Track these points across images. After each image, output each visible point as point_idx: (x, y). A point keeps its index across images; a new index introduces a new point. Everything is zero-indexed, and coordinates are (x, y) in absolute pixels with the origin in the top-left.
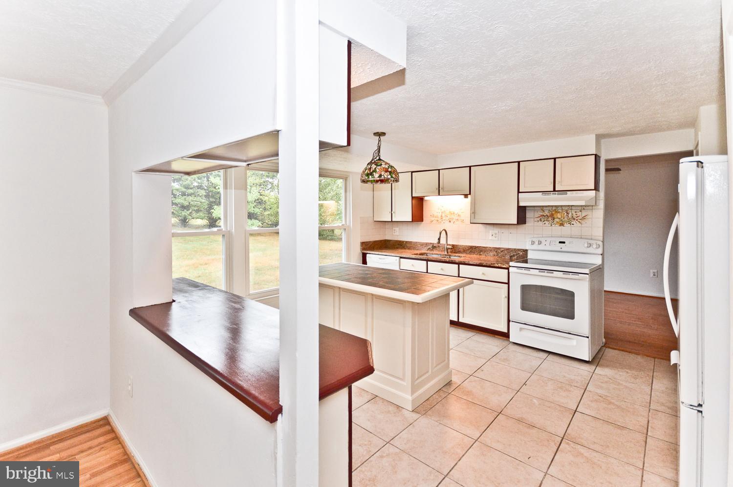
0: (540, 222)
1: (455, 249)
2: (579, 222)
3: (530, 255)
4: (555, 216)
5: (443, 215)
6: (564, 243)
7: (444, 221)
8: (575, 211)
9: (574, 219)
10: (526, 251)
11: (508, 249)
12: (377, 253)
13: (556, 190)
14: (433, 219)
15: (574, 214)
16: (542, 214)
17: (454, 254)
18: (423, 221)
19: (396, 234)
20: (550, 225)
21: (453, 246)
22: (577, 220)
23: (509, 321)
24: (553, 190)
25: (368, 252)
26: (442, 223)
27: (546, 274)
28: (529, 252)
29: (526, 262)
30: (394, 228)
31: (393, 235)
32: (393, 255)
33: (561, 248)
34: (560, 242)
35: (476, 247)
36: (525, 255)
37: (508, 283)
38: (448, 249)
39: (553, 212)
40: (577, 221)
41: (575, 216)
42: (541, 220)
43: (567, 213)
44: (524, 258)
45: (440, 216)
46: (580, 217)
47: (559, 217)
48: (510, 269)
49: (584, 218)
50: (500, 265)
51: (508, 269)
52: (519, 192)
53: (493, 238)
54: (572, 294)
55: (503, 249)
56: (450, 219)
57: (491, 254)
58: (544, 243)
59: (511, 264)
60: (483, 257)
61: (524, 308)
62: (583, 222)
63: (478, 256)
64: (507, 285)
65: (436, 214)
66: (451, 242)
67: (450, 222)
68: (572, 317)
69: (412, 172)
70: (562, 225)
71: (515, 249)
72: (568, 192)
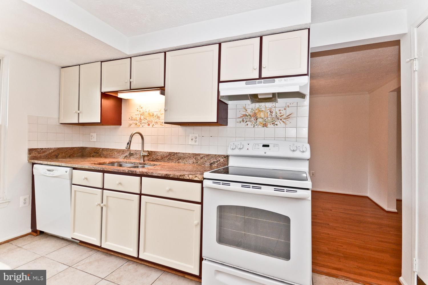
0: (242, 123)
1: (151, 157)
2: (283, 122)
3: (232, 163)
4: (258, 116)
5: (142, 117)
6: (268, 146)
7: (143, 124)
8: (279, 108)
9: (278, 119)
10: (227, 157)
11: (208, 155)
13: (262, 77)
14: (131, 122)
15: (278, 112)
16: (244, 113)
17: (152, 163)
18: (121, 125)
19: (93, 140)
20: (253, 126)
21: (150, 153)
22: (281, 120)
23: (201, 259)
24: (258, 78)
25: (36, 162)
26: (141, 126)
27: (251, 190)
28: (231, 159)
29: (226, 171)
30: (91, 134)
31: (90, 141)
32: (63, 164)
33: (265, 153)
34: (264, 146)
35: (175, 154)
36: (226, 162)
37: (201, 203)
38: (144, 156)
39: (256, 111)
40: (281, 121)
41: (279, 115)
42: (243, 121)
43: (271, 112)
44: (225, 165)
45: (138, 119)
46: (284, 116)
47: (263, 116)
48: (205, 182)
49: (288, 117)
50: (191, 177)
51: (201, 182)
52: (219, 82)
53: (193, 143)
54: (287, 221)
55: (202, 156)
56: (149, 121)
57: (191, 161)
58: (246, 146)
59: (207, 175)
60: (181, 165)
61: (221, 240)
62: (287, 122)
63: (177, 164)
64: (200, 206)
65: (134, 117)
66: (148, 148)
67: (149, 125)
68: (287, 256)
69: (102, 62)
70: (265, 125)
71: (216, 155)
72: (276, 79)
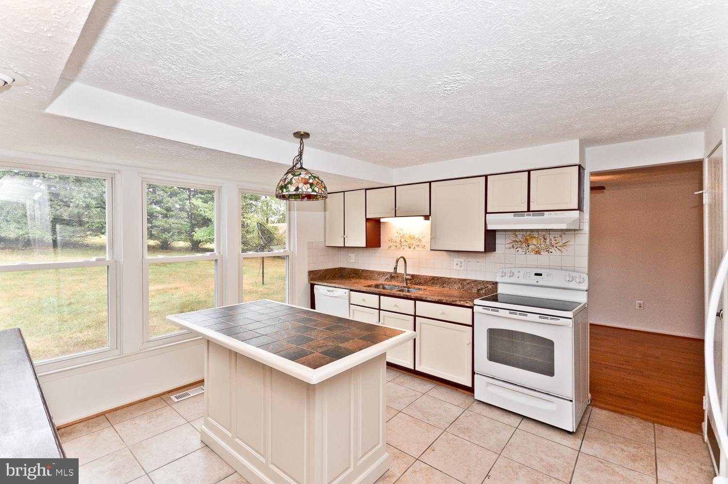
0: (512, 249)
1: (415, 280)
2: (559, 249)
3: (501, 290)
4: (530, 242)
5: (402, 240)
6: (541, 275)
7: (403, 247)
8: (554, 236)
9: (553, 246)
10: (496, 283)
11: (475, 281)
12: (326, 284)
13: (531, 210)
14: (391, 244)
15: (552, 238)
16: (514, 239)
17: (416, 287)
18: (380, 247)
19: (351, 261)
20: (524, 253)
21: (413, 276)
22: (556, 247)
23: (473, 373)
24: (527, 210)
25: (316, 283)
26: (401, 249)
27: (518, 317)
28: (499, 285)
29: (495, 299)
30: (350, 255)
31: (348, 262)
32: (342, 286)
33: (537, 282)
34: (536, 274)
35: (438, 278)
36: (495, 289)
37: (472, 326)
38: (407, 280)
39: (528, 237)
40: (556, 249)
41: (553, 242)
42: (513, 247)
43: (544, 239)
44: (493, 292)
45: (398, 241)
46: (560, 244)
47: (535, 243)
48: (475, 307)
49: (564, 245)
50: (462, 303)
51: (472, 308)
52: (486, 213)
53: (458, 267)
54: (551, 343)
55: (468, 281)
56: (410, 244)
57: (456, 287)
58: (516, 274)
59: (477, 301)
60: (446, 290)
61: (492, 357)
62: (563, 250)
63: (441, 289)
64: (471, 328)
65: (394, 239)
66: (410, 271)
67: (410, 248)
68: (551, 374)
69: (366, 189)
70: (538, 252)
71: (483, 281)
72: (545, 213)
